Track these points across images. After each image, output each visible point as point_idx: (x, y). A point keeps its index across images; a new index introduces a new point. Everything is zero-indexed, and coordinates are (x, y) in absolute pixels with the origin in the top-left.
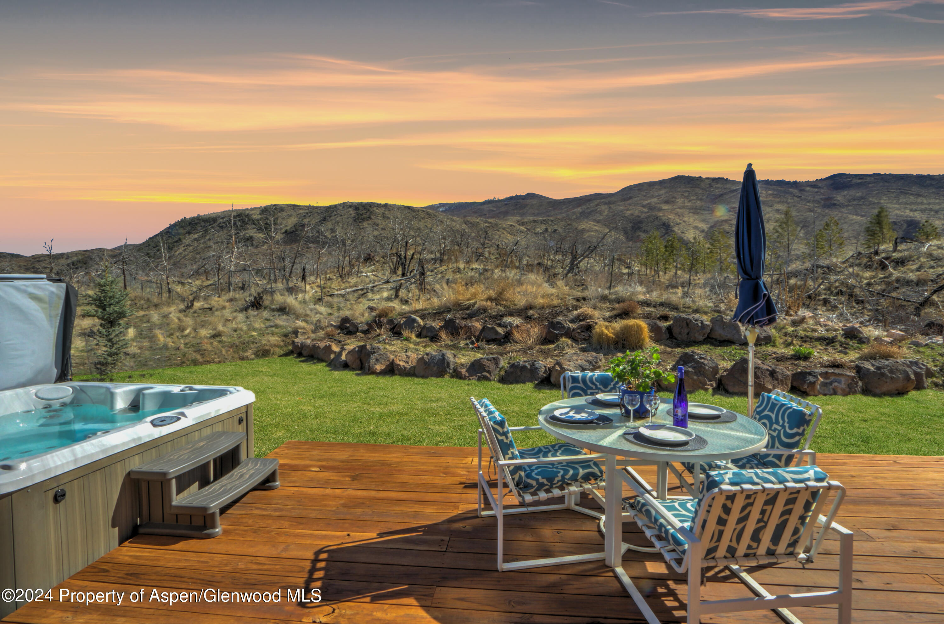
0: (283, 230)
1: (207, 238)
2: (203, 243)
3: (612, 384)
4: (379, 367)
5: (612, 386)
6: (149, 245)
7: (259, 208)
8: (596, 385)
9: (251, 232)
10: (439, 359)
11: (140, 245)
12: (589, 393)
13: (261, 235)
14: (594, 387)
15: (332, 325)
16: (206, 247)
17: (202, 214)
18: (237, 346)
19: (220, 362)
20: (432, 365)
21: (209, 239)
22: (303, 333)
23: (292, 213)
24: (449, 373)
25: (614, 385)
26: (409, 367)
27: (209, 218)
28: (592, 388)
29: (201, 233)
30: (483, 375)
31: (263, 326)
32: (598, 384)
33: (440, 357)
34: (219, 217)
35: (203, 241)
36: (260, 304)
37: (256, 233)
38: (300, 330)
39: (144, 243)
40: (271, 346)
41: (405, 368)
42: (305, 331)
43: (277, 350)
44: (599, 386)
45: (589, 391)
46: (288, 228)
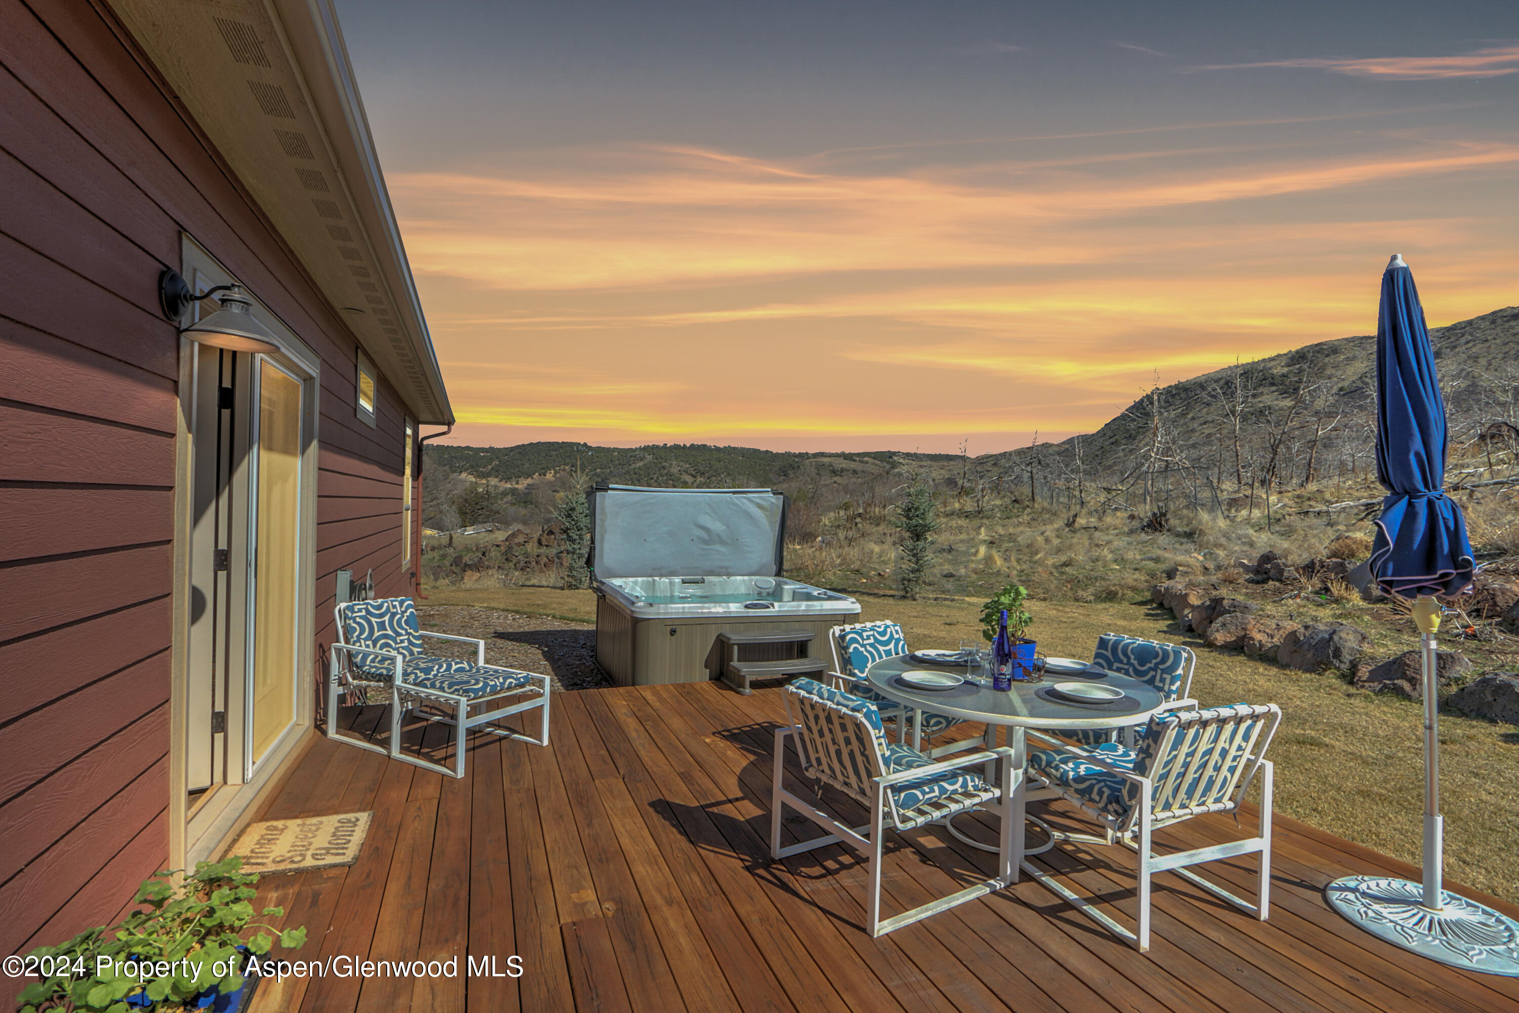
0: (1335, 390)
1: (1190, 416)
2: (1182, 426)
3: (1154, 661)
4: (1221, 638)
5: (1152, 665)
6: (1104, 435)
7: (1286, 355)
8: (1129, 658)
9: (1269, 398)
10: (1323, 639)
11: (1093, 435)
12: (1114, 668)
13: (1288, 403)
14: (1125, 660)
15: (1242, 565)
16: (1187, 432)
17: (1183, 380)
18: (1079, 581)
19: (1045, 599)
20: (1306, 646)
21: (1193, 419)
22: (1186, 573)
23: (1357, 353)
24: (1338, 669)
25: (1157, 664)
26: (1269, 645)
27: (1195, 383)
28: (1121, 662)
29: (1179, 411)
30: (1394, 684)
31: (1138, 557)
32: (1132, 657)
33: (1327, 636)
34: (1212, 379)
35: (1182, 421)
36: (1161, 524)
37: (1277, 399)
38: (1180, 568)
39: (1098, 432)
40: (1122, 587)
41: (1261, 645)
42: (1190, 570)
43: (1129, 593)
44: (1132, 661)
45: (1116, 665)
46: (1346, 384)
